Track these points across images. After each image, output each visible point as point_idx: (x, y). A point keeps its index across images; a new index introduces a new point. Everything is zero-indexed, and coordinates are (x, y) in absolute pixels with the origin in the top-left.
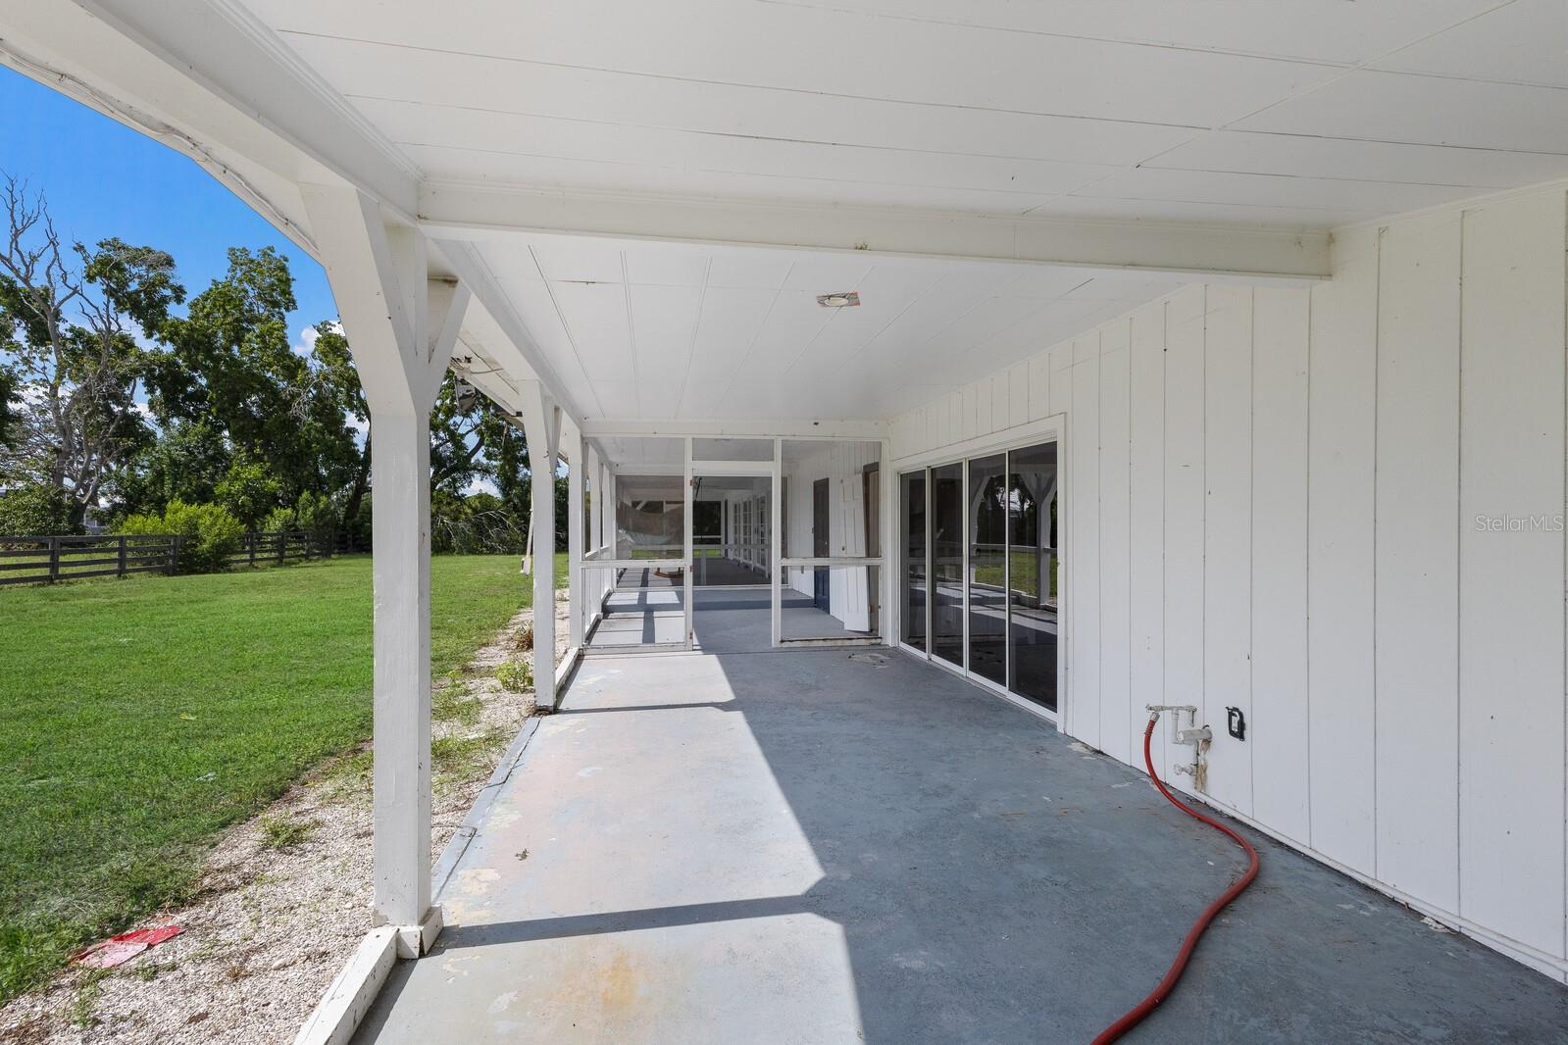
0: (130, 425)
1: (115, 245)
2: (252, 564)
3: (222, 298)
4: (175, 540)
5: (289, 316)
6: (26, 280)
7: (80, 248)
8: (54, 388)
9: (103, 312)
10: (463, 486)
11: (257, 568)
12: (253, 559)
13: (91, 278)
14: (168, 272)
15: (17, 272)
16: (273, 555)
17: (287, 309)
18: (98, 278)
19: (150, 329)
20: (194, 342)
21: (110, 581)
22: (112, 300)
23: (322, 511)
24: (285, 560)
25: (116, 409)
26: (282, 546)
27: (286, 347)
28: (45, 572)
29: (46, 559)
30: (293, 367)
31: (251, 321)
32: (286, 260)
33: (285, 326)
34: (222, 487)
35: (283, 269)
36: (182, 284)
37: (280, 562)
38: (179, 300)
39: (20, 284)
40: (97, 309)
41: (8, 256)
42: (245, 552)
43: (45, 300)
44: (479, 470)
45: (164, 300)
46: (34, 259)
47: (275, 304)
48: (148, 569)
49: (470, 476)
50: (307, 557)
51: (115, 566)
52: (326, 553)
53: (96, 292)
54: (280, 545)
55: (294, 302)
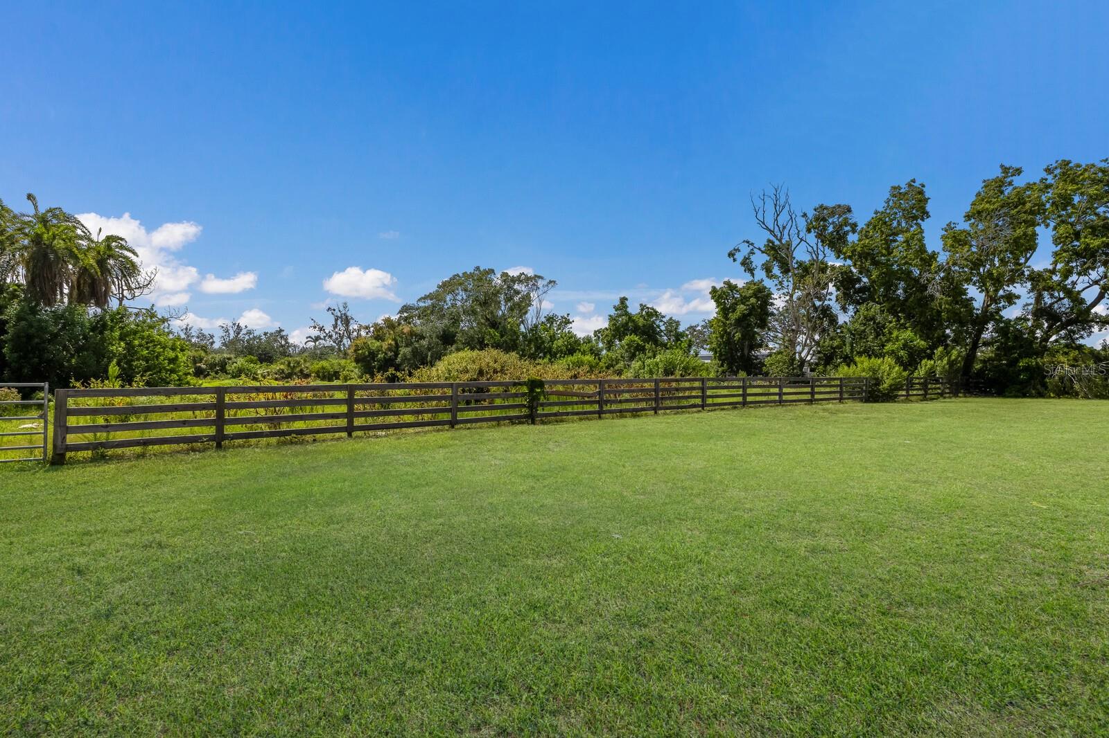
0: (826, 312)
1: (822, 207)
2: (908, 399)
3: (880, 222)
4: (866, 381)
5: (924, 225)
6: (780, 240)
7: (805, 215)
8: (791, 296)
9: (815, 249)
10: (1082, 337)
11: (911, 401)
12: (908, 395)
13: (809, 231)
14: (848, 215)
15: (775, 236)
16: (920, 392)
17: (923, 220)
18: (812, 230)
19: (839, 253)
20: (865, 256)
21: (835, 403)
22: (819, 241)
23: (953, 361)
24: (928, 396)
25: (818, 303)
26: (926, 386)
27: (923, 245)
28: (808, 397)
29: (809, 390)
30: (928, 260)
31: (896, 234)
32: (923, 186)
33: (922, 232)
34: (889, 347)
35: (921, 193)
36: (857, 220)
37: (925, 398)
38: (854, 231)
39: (777, 243)
40: (812, 247)
41: (772, 229)
42: (904, 390)
43: (788, 249)
44: (1097, 323)
45: (846, 233)
46: (784, 228)
47: (915, 218)
48: (853, 398)
49: (1091, 327)
50: (942, 395)
51: (838, 396)
52: (955, 393)
53: (812, 238)
54: (924, 385)
55: (927, 213)
